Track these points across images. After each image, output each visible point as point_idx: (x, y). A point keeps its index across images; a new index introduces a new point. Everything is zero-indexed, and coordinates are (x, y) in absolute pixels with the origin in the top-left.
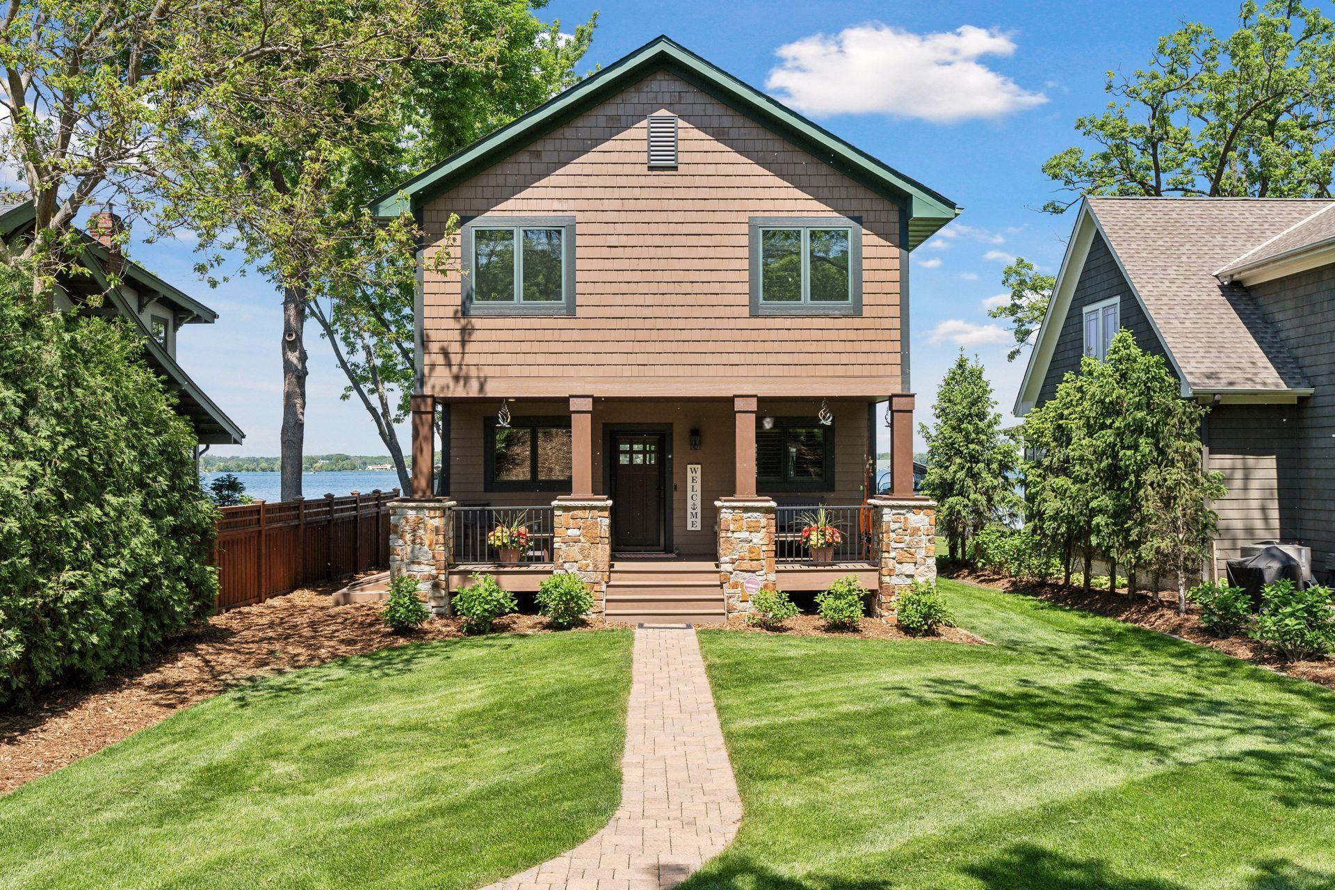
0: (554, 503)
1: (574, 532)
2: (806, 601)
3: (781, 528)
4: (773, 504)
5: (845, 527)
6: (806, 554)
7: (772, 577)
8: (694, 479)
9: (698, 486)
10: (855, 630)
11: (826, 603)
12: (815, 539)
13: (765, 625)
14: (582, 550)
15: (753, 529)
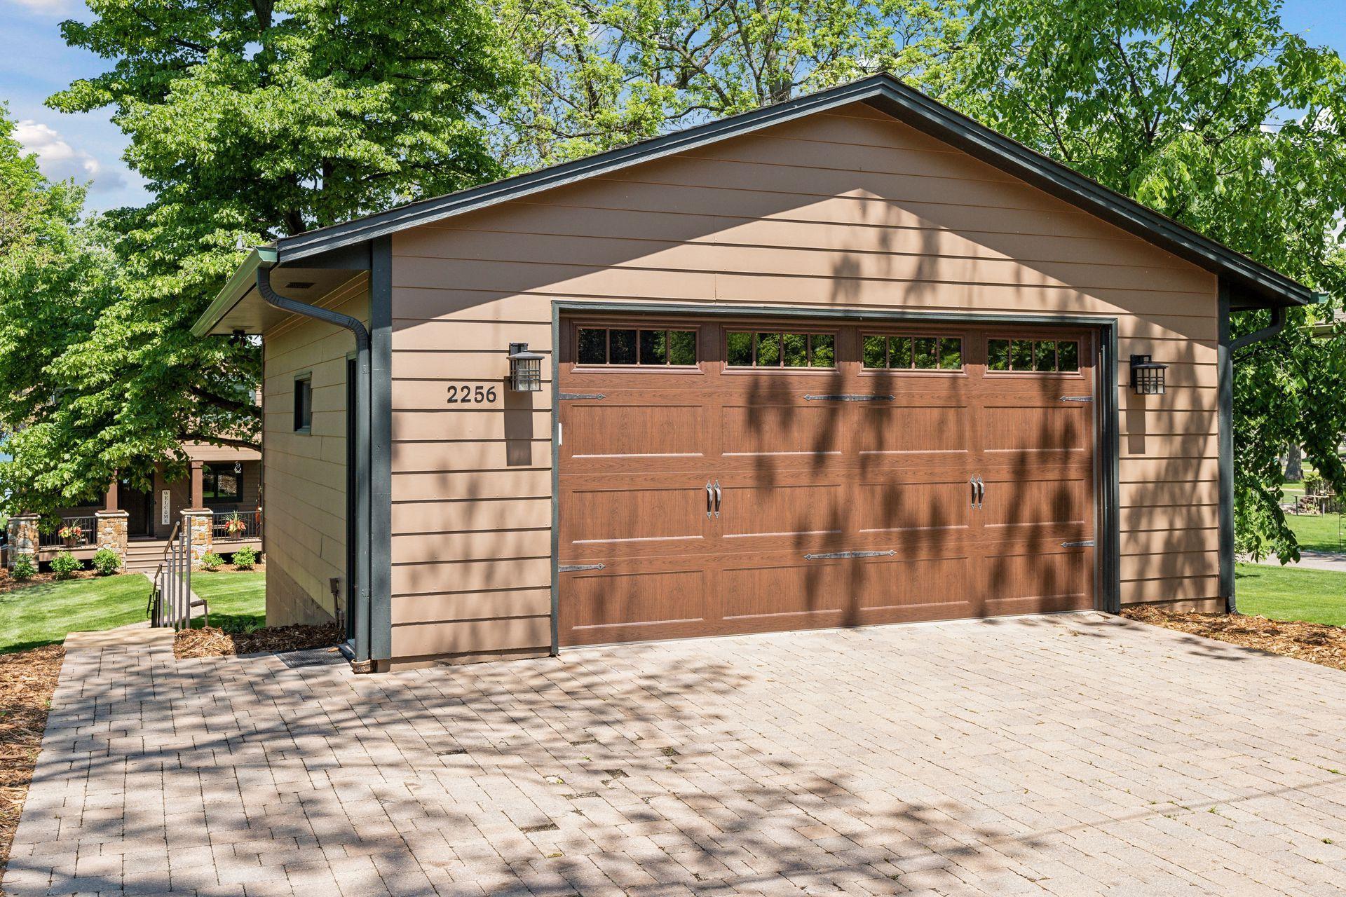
0: (97, 514)
1: (108, 529)
2: (228, 558)
3: (215, 523)
4: (211, 512)
5: (246, 522)
6: (228, 535)
7: (211, 547)
8: (166, 497)
9: (168, 501)
10: (251, 569)
11: (237, 558)
12: (232, 528)
13: (208, 569)
14: (113, 538)
15: (201, 524)
